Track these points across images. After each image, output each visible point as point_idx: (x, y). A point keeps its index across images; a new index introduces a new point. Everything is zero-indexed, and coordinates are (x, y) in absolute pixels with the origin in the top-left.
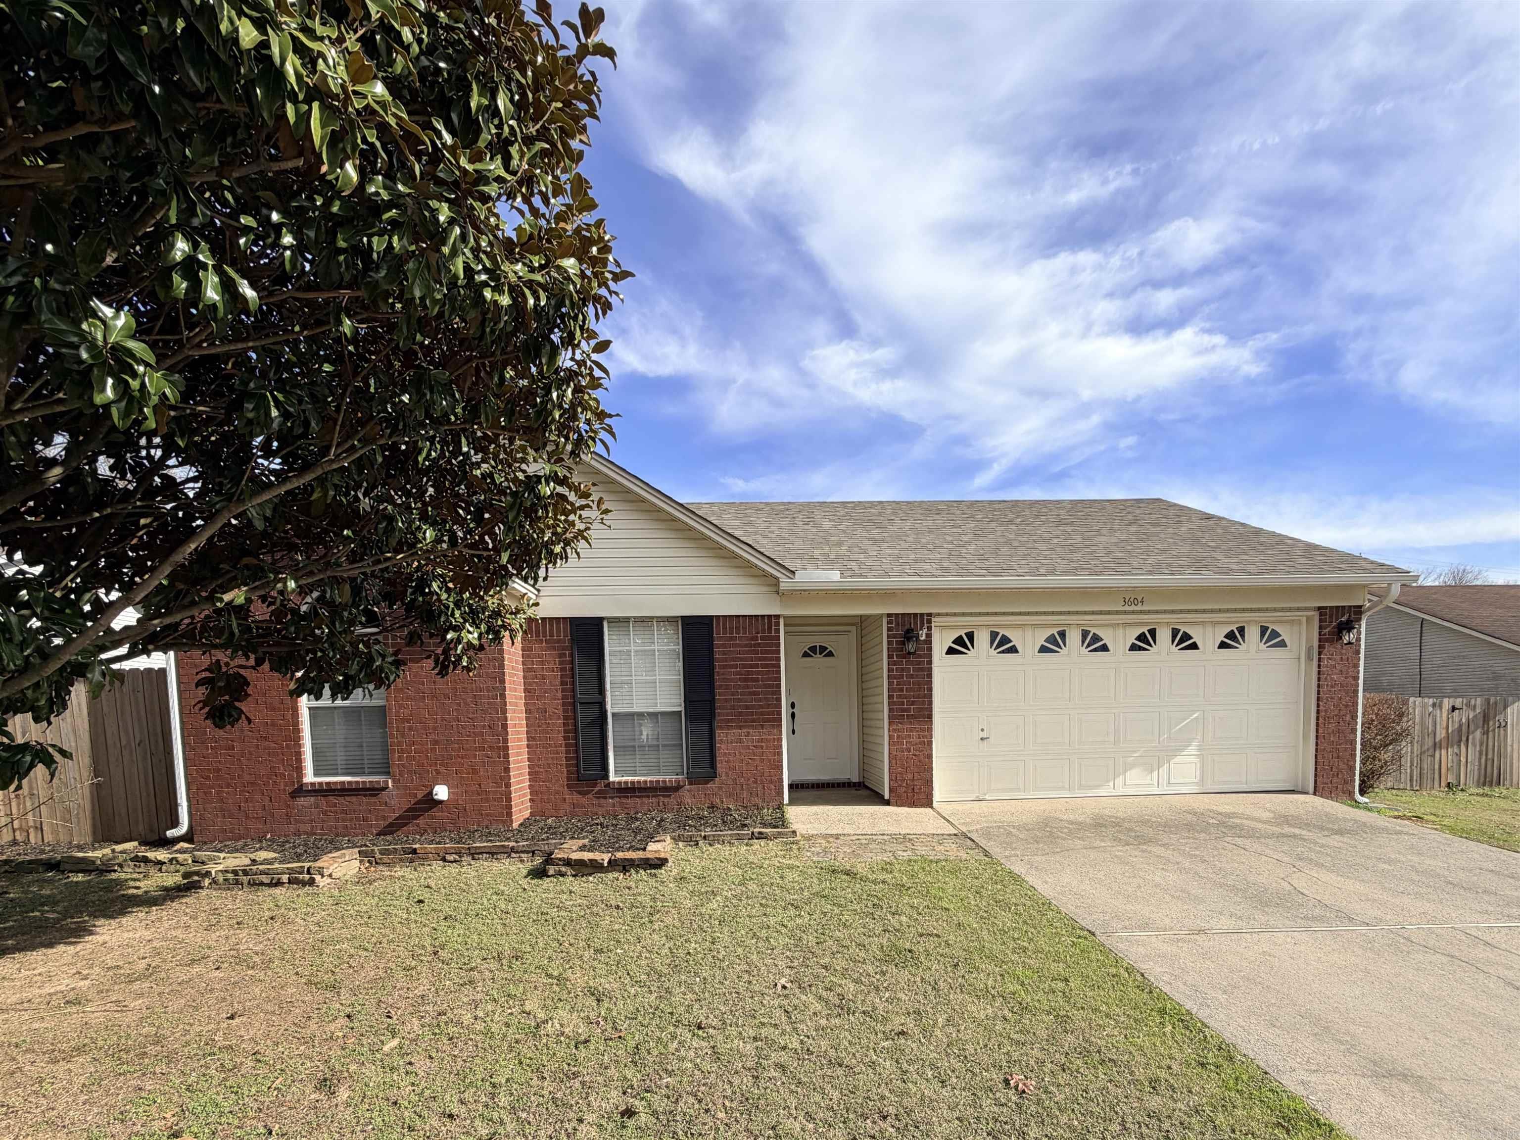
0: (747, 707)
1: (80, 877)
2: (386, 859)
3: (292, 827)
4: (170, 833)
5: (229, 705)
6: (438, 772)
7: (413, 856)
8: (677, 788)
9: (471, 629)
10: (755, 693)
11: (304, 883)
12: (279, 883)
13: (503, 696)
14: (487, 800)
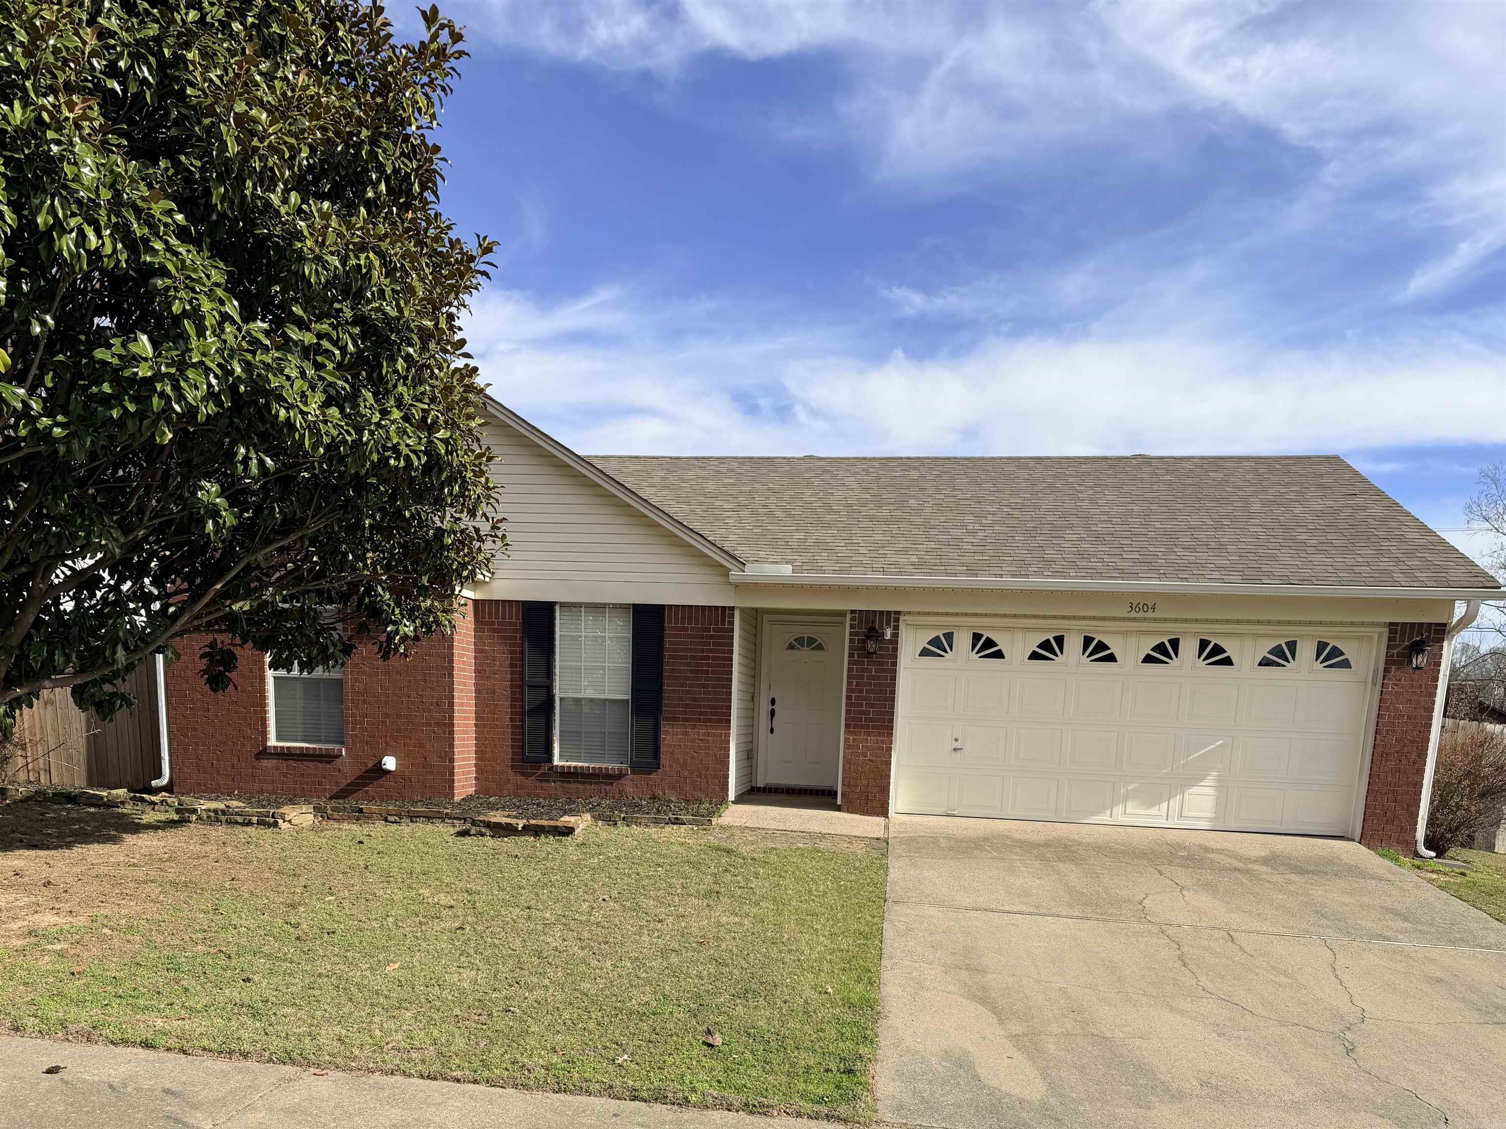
0: (695, 700)
1: (92, 810)
2: (335, 814)
3: (256, 786)
4: (154, 783)
5: (221, 673)
6: (387, 743)
7: (359, 815)
8: (620, 776)
9: (408, 623)
10: (703, 686)
11: (269, 825)
12: (249, 824)
13: (451, 675)
14: (432, 773)
